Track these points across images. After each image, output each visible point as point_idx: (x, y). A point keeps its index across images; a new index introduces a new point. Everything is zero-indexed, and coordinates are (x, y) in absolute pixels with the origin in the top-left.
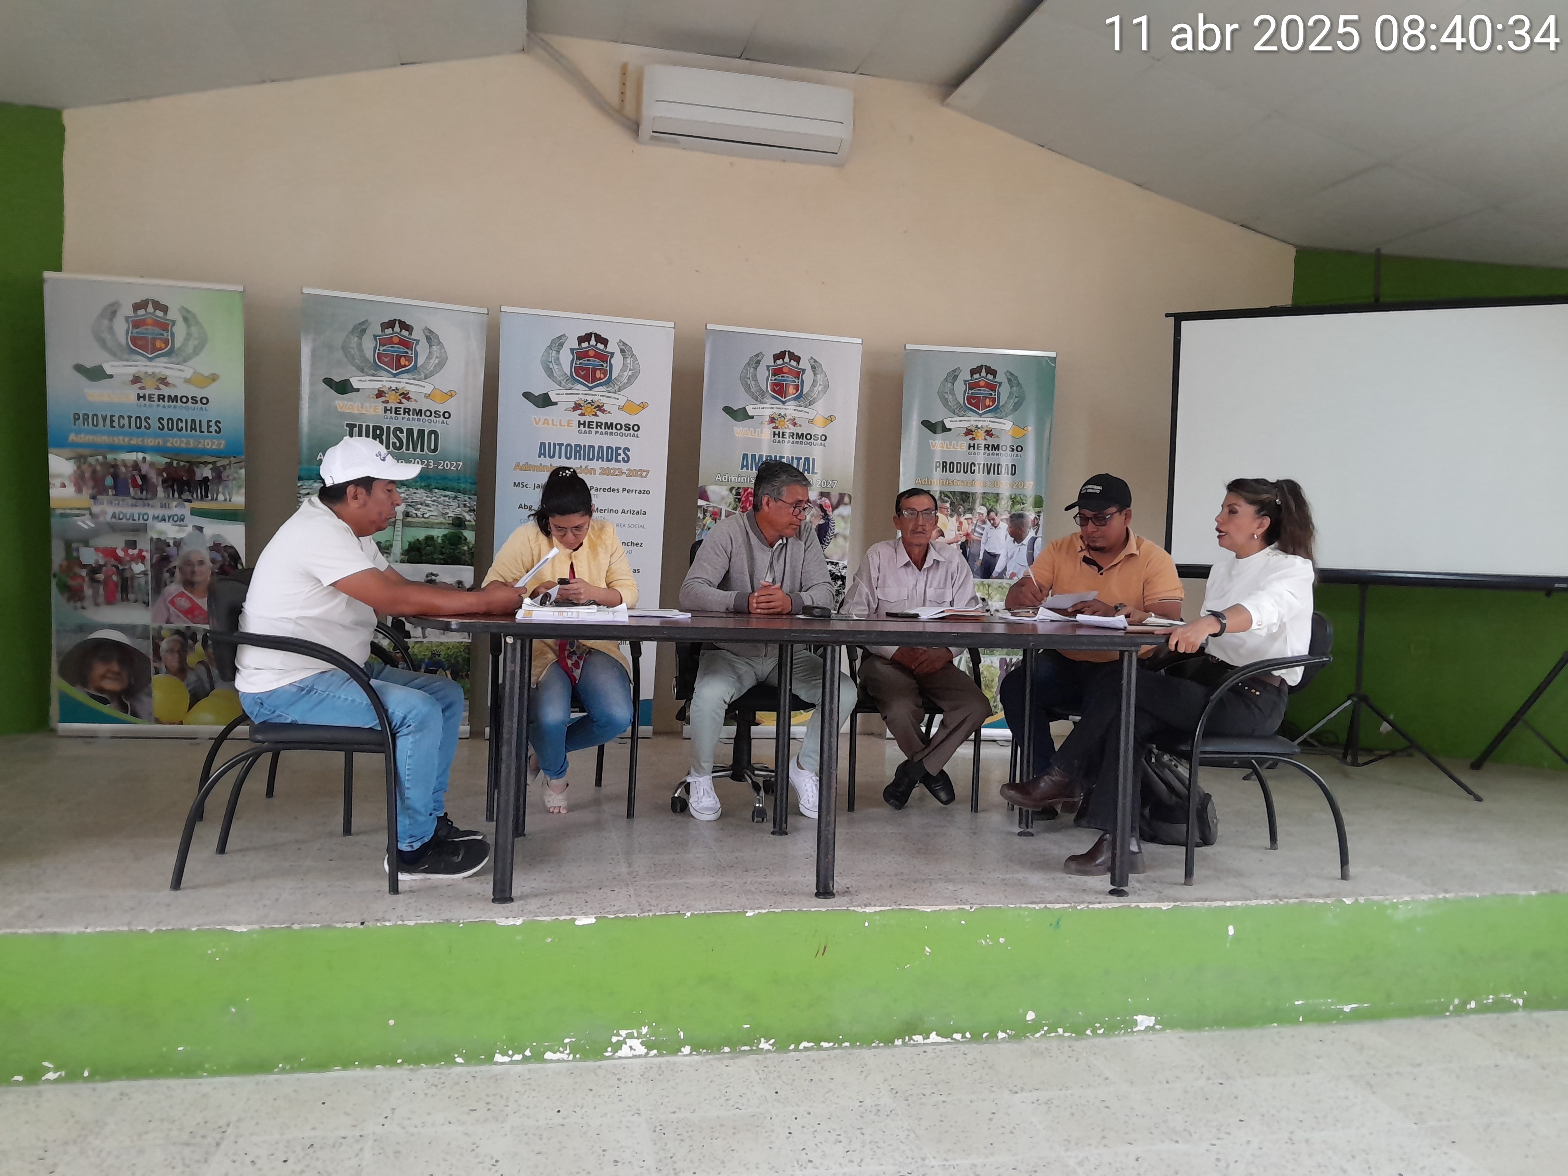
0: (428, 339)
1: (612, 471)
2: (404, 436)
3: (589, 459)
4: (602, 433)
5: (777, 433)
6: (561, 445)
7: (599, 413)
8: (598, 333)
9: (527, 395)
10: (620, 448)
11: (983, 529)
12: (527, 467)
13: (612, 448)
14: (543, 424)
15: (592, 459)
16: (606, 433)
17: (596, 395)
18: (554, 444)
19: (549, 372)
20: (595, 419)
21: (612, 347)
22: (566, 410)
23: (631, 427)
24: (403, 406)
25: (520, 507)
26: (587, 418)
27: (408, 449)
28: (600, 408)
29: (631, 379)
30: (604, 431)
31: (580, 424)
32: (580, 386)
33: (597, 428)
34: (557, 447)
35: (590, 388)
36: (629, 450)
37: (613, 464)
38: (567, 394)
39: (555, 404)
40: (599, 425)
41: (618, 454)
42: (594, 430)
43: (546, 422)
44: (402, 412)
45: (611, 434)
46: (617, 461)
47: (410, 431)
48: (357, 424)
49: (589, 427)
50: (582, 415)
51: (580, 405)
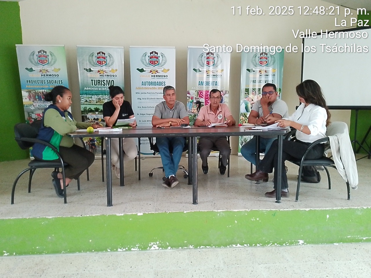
0: (109, 56)
1: (161, 88)
2: (105, 82)
4: (158, 78)
7: (157, 73)
8: (155, 51)
9: (138, 69)
12: (139, 88)
13: (160, 82)
15: (155, 85)
17: (156, 68)
18: (146, 82)
19: (143, 63)
22: (148, 73)
25: (138, 99)
27: (106, 85)
28: (157, 71)
29: (165, 63)
32: (151, 66)
35: (154, 66)
36: (165, 82)
42: (156, 78)
43: (143, 76)
44: (104, 76)
46: (162, 85)
47: (107, 81)
48: (94, 80)
50: (152, 73)
51: (152, 71)
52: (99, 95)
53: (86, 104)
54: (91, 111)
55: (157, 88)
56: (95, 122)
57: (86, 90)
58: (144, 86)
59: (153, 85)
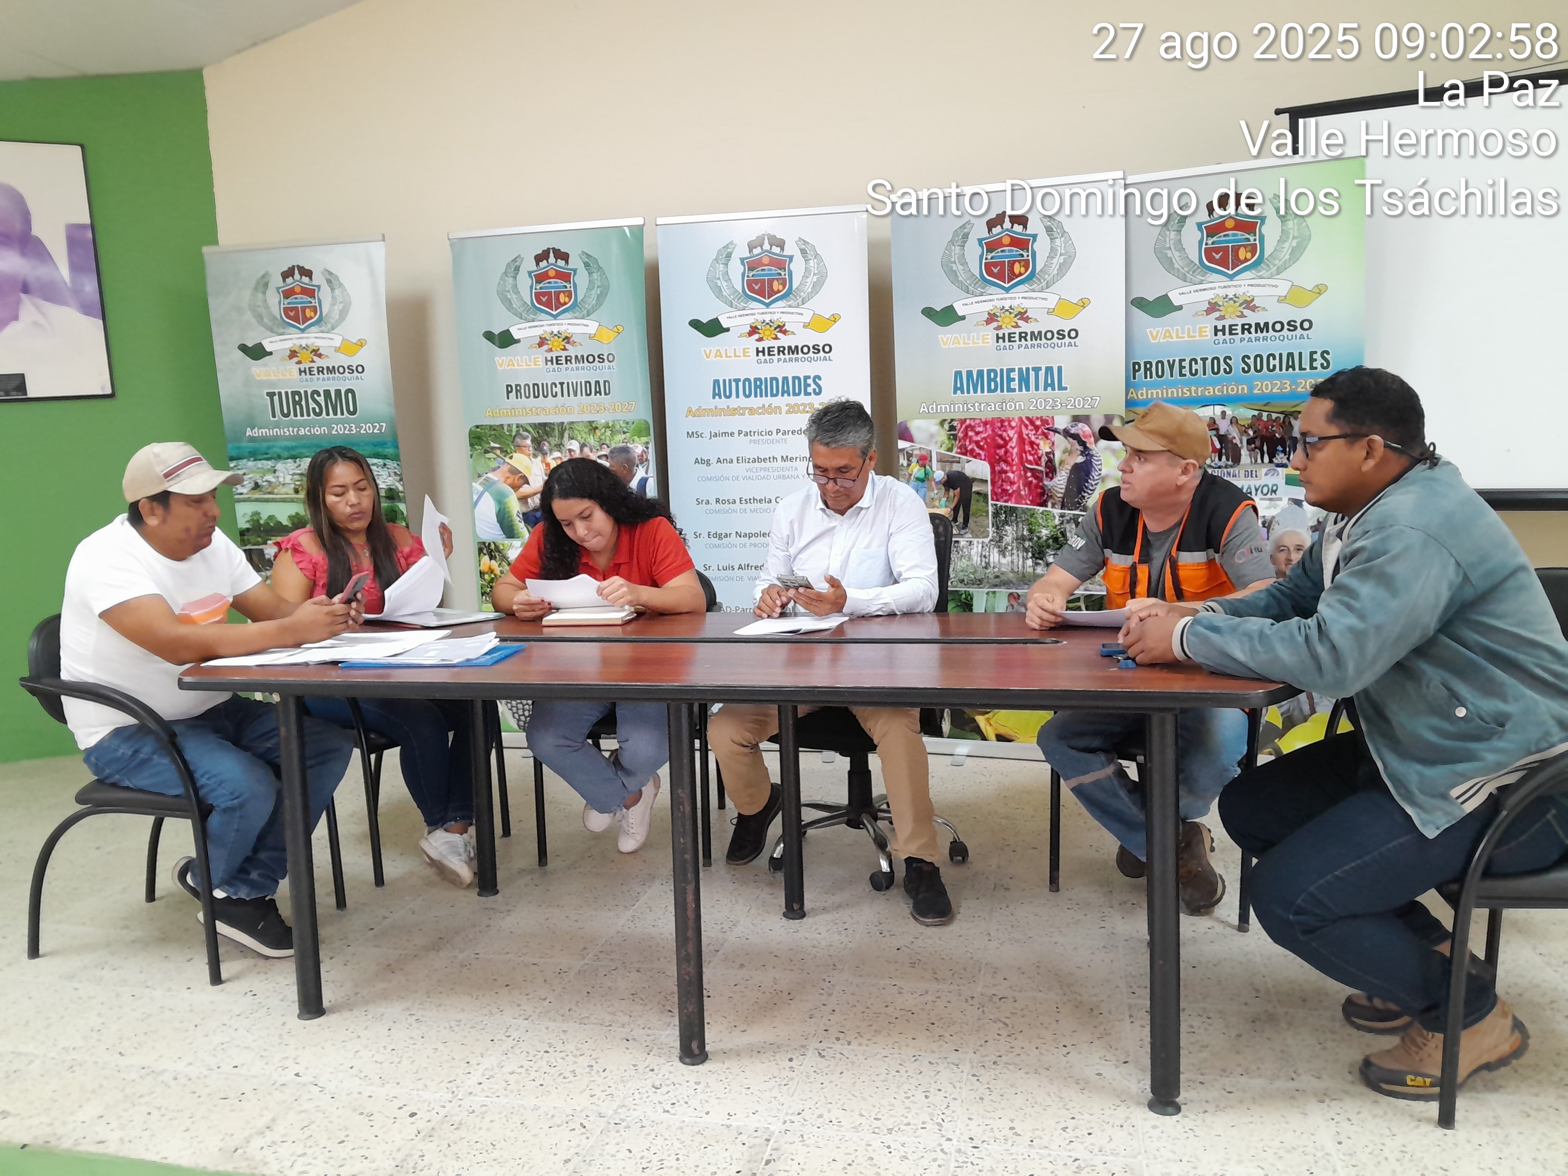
1: (801, 408)
3: (772, 395)
4: (785, 361)
5: (1001, 335)
6: (737, 381)
7: (780, 335)
8: (772, 233)
9: (696, 324)
10: (809, 377)
12: (699, 413)
13: (799, 378)
14: (716, 357)
15: (777, 395)
16: (791, 360)
17: (774, 313)
18: (730, 380)
19: (718, 291)
20: (776, 344)
21: (791, 249)
22: (741, 336)
23: (821, 348)
25: (697, 461)
26: (766, 344)
28: (781, 329)
29: (817, 286)
30: (787, 357)
31: (758, 352)
32: (755, 304)
33: (779, 354)
34: (734, 384)
35: (767, 305)
36: (820, 379)
37: (802, 399)
38: (740, 316)
39: (728, 330)
40: (781, 350)
41: (807, 385)
42: (775, 358)
43: (718, 354)
45: (797, 360)
46: (807, 394)
49: (769, 355)
50: (760, 340)
51: (756, 328)
58: (722, 403)
59: (766, 396)
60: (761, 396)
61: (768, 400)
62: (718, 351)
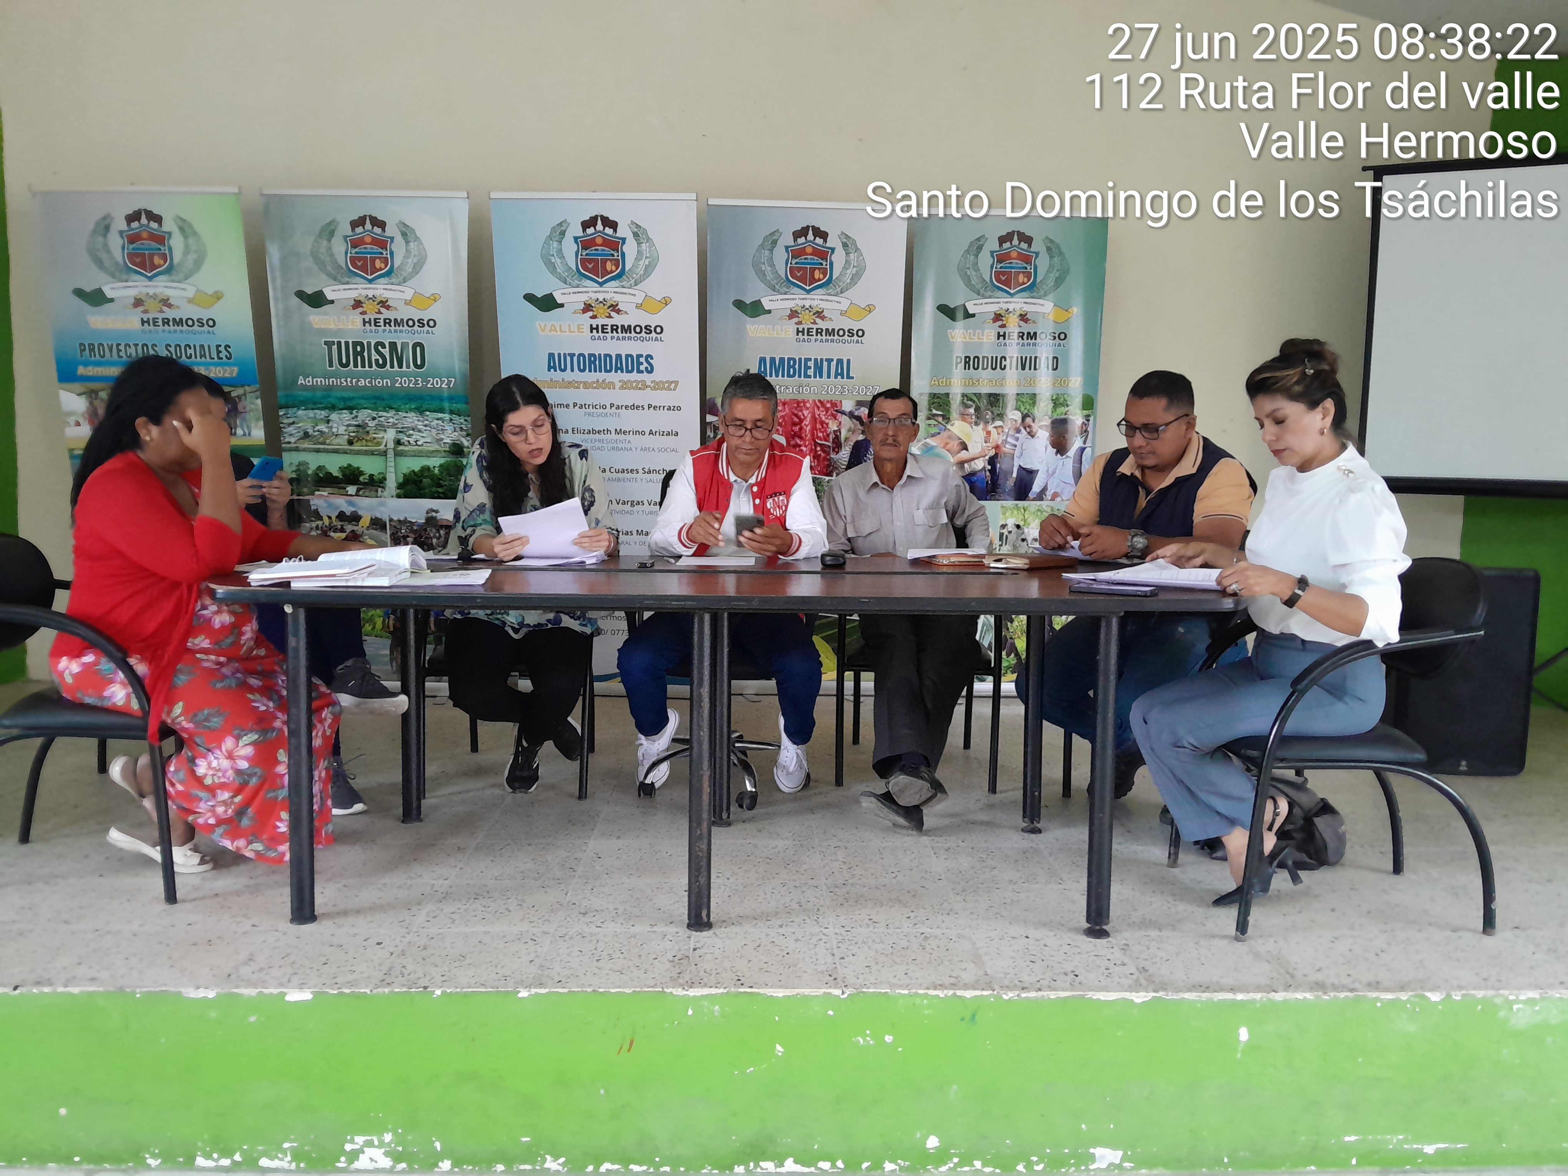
0: (404, 235)
1: (634, 384)
2: (386, 352)
3: (606, 371)
4: (618, 339)
5: (801, 329)
6: (572, 355)
7: (613, 314)
9: (530, 298)
10: (642, 356)
11: (1017, 439)
13: (631, 356)
14: (550, 331)
15: (610, 371)
16: (623, 338)
17: (608, 292)
18: (565, 354)
19: (552, 268)
20: (609, 322)
21: (624, 231)
22: (575, 312)
23: (652, 329)
24: (382, 317)
26: (600, 321)
27: (392, 366)
28: (614, 308)
29: (649, 270)
30: (620, 335)
31: (592, 329)
32: (588, 283)
33: (612, 332)
34: (568, 358)
35: (601, 284)
36: (652, 358)
37: (634, 376)
38: (574, 293)
39: (562, 306)
40: (614, 328)
41: (639, 364)
42: (609, 335)
43: (554, 328)
44: (382, 324)
45: (630, 338)
46: (639, 371)
47: (393, 345)
48: (336, 340)
49: (603, 332)
50: (594, 317)
51: (590, 305)
52: (358, 408)
53: (305, 450)
54: (325, 480)
55: (618, 385)
56: (342, 530)
57: (305, 388)
58: (557, 375)
59: (600, 371)
60: (595, 371)
61: (602, 376)
62: (553, 325)
